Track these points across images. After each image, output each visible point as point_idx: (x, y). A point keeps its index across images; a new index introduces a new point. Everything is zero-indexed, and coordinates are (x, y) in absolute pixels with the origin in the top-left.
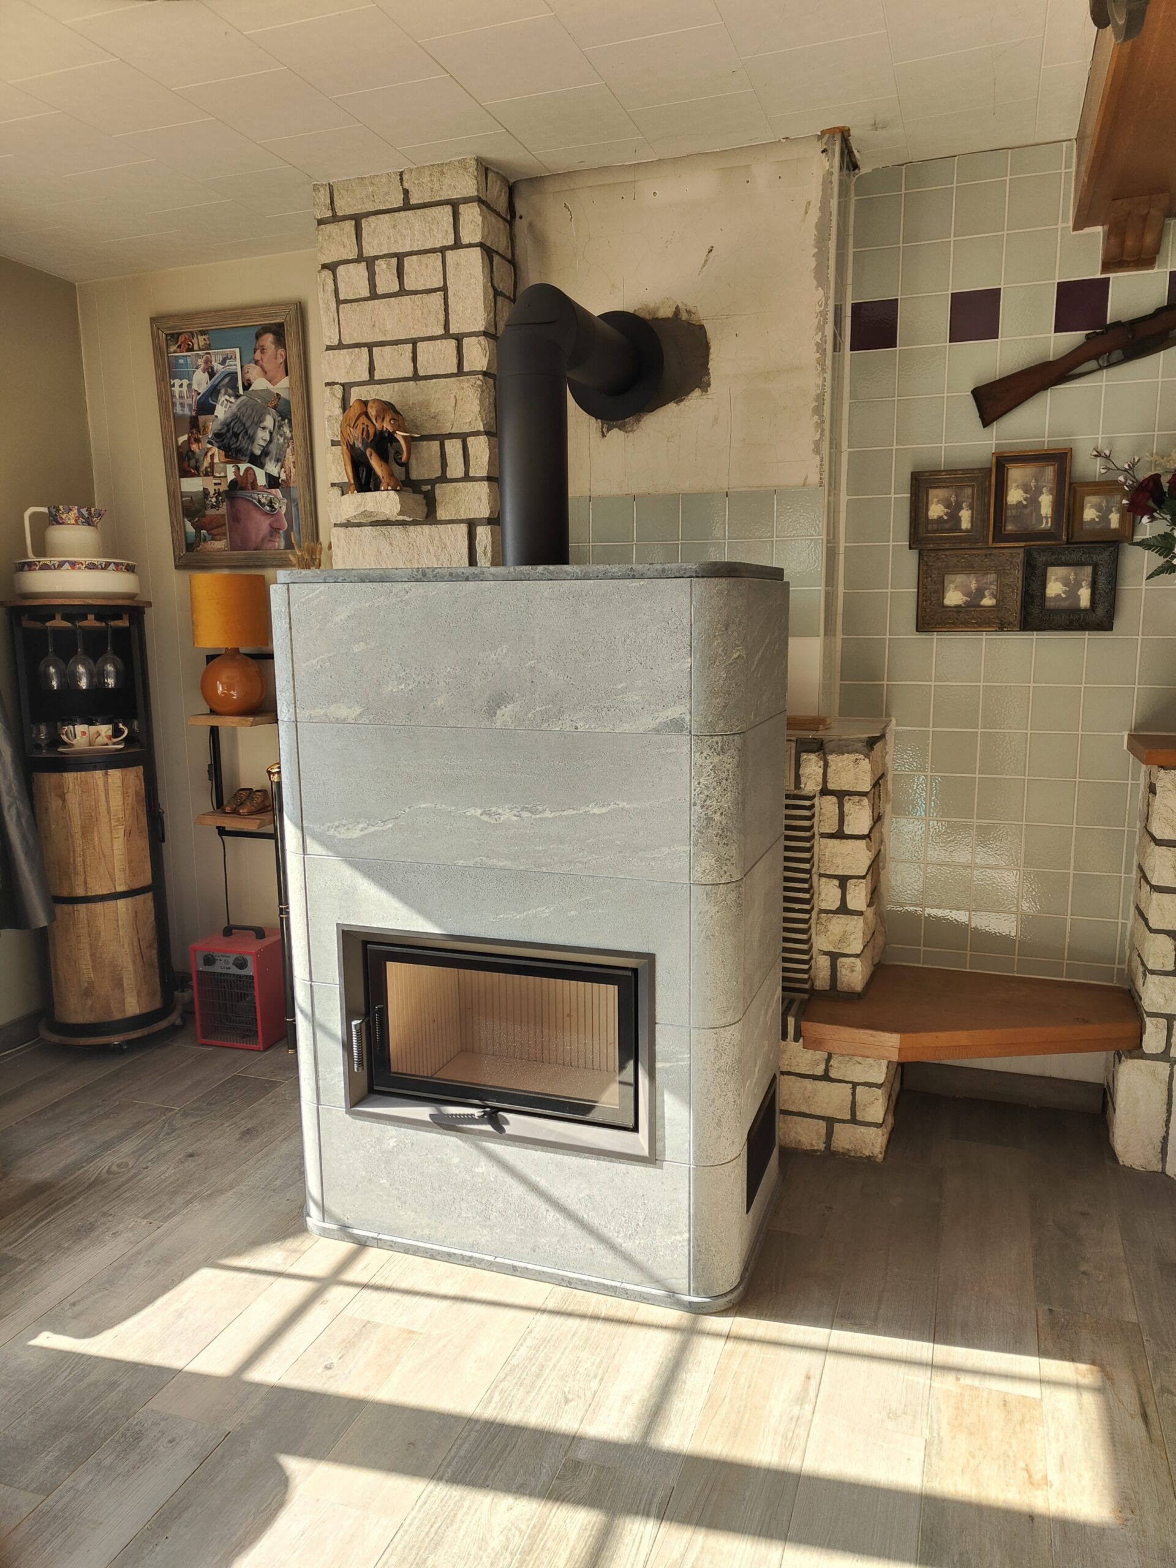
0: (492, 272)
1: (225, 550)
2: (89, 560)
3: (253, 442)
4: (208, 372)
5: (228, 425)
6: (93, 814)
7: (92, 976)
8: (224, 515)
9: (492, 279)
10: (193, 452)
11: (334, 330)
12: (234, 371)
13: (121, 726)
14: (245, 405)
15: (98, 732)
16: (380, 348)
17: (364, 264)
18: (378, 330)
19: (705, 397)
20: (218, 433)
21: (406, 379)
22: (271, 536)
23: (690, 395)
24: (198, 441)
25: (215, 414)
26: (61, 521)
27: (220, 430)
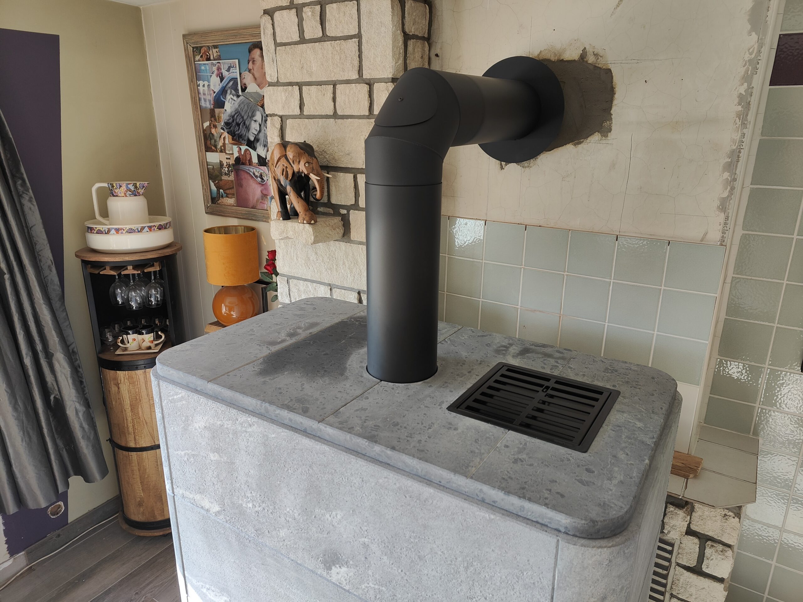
0: (403, 17)
1: (234, 206)
2: (128, 227)
3: (249, 131)
4: (220, 77)
5: (233, 117)
6: (138, 397)
7: (142, 494)
8: (233, 181)
9: (403, 24)
10: (213, 134)
11: (274, 69)
12: (235, 77)
13: (160, 333)
14: (243, 103)
15: (143, 339)
16: (308, 87)
17: (294, 11)
18: (306, 72)
19: (604, 141)
20: (227, 122)
21: (327, 117)
22: (262, 200)
23: (589, 139)
24: (215, 127)
25: (225, 108)
26: (115, 194)
27: (228, 120)
